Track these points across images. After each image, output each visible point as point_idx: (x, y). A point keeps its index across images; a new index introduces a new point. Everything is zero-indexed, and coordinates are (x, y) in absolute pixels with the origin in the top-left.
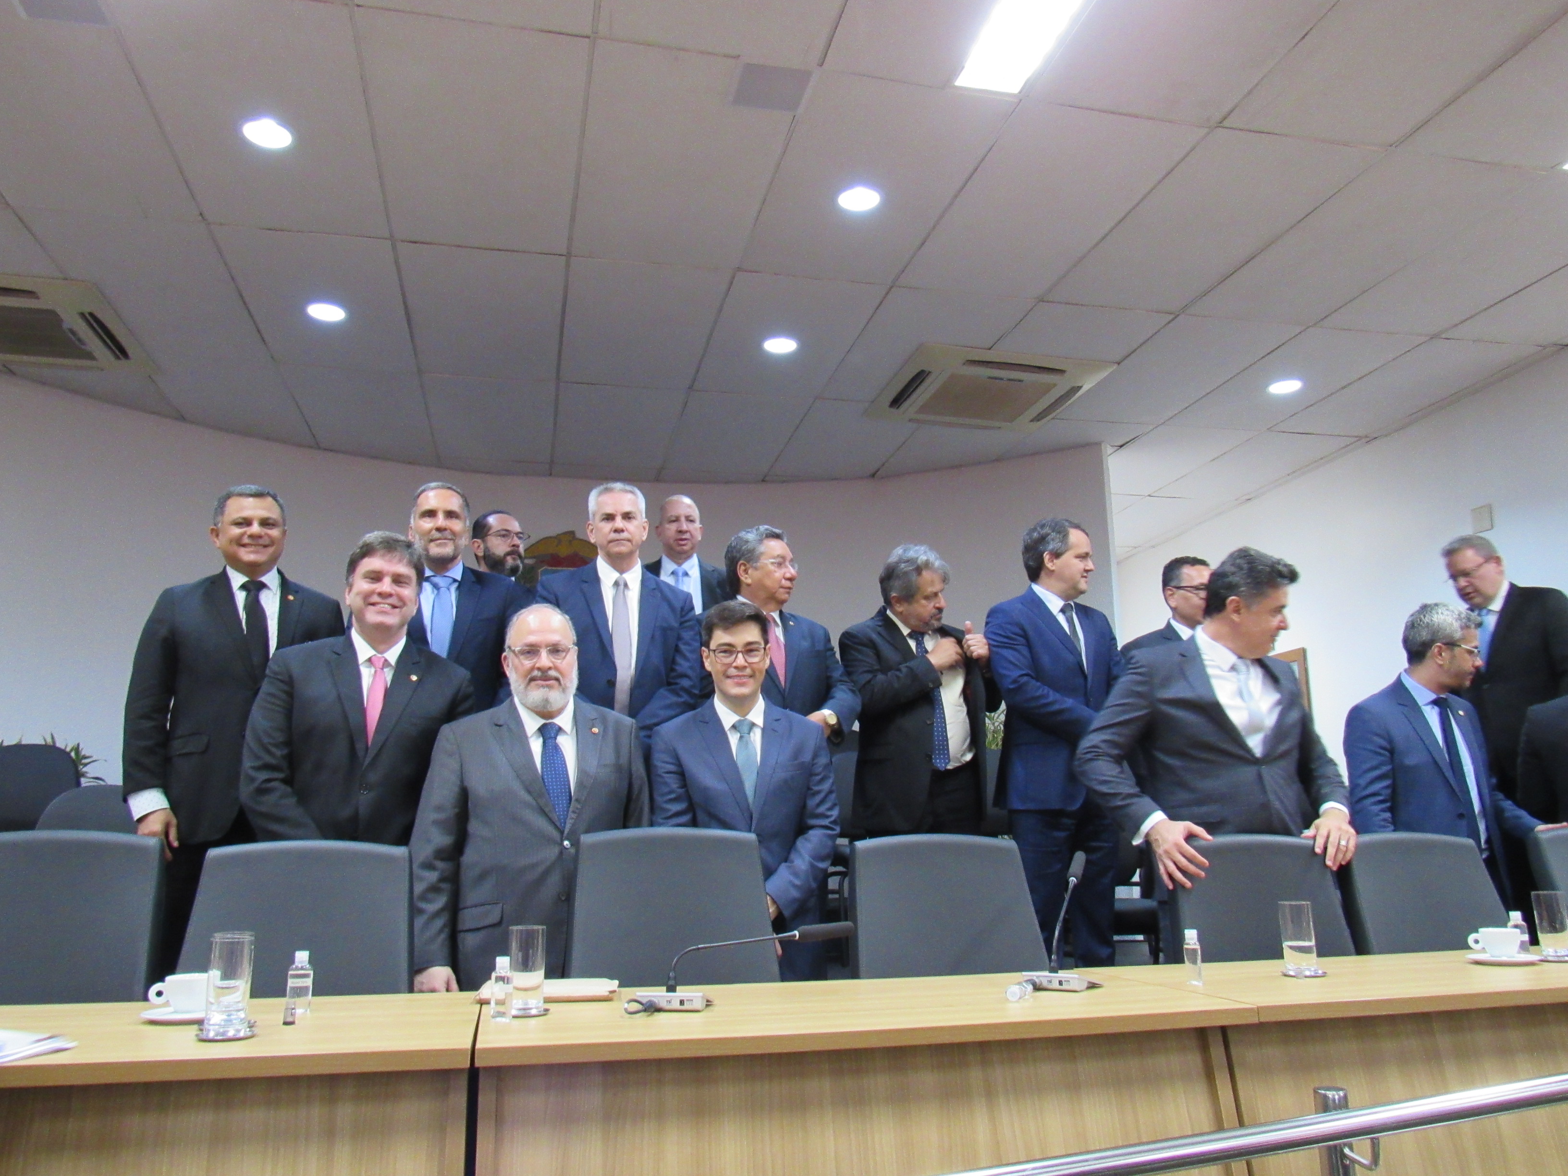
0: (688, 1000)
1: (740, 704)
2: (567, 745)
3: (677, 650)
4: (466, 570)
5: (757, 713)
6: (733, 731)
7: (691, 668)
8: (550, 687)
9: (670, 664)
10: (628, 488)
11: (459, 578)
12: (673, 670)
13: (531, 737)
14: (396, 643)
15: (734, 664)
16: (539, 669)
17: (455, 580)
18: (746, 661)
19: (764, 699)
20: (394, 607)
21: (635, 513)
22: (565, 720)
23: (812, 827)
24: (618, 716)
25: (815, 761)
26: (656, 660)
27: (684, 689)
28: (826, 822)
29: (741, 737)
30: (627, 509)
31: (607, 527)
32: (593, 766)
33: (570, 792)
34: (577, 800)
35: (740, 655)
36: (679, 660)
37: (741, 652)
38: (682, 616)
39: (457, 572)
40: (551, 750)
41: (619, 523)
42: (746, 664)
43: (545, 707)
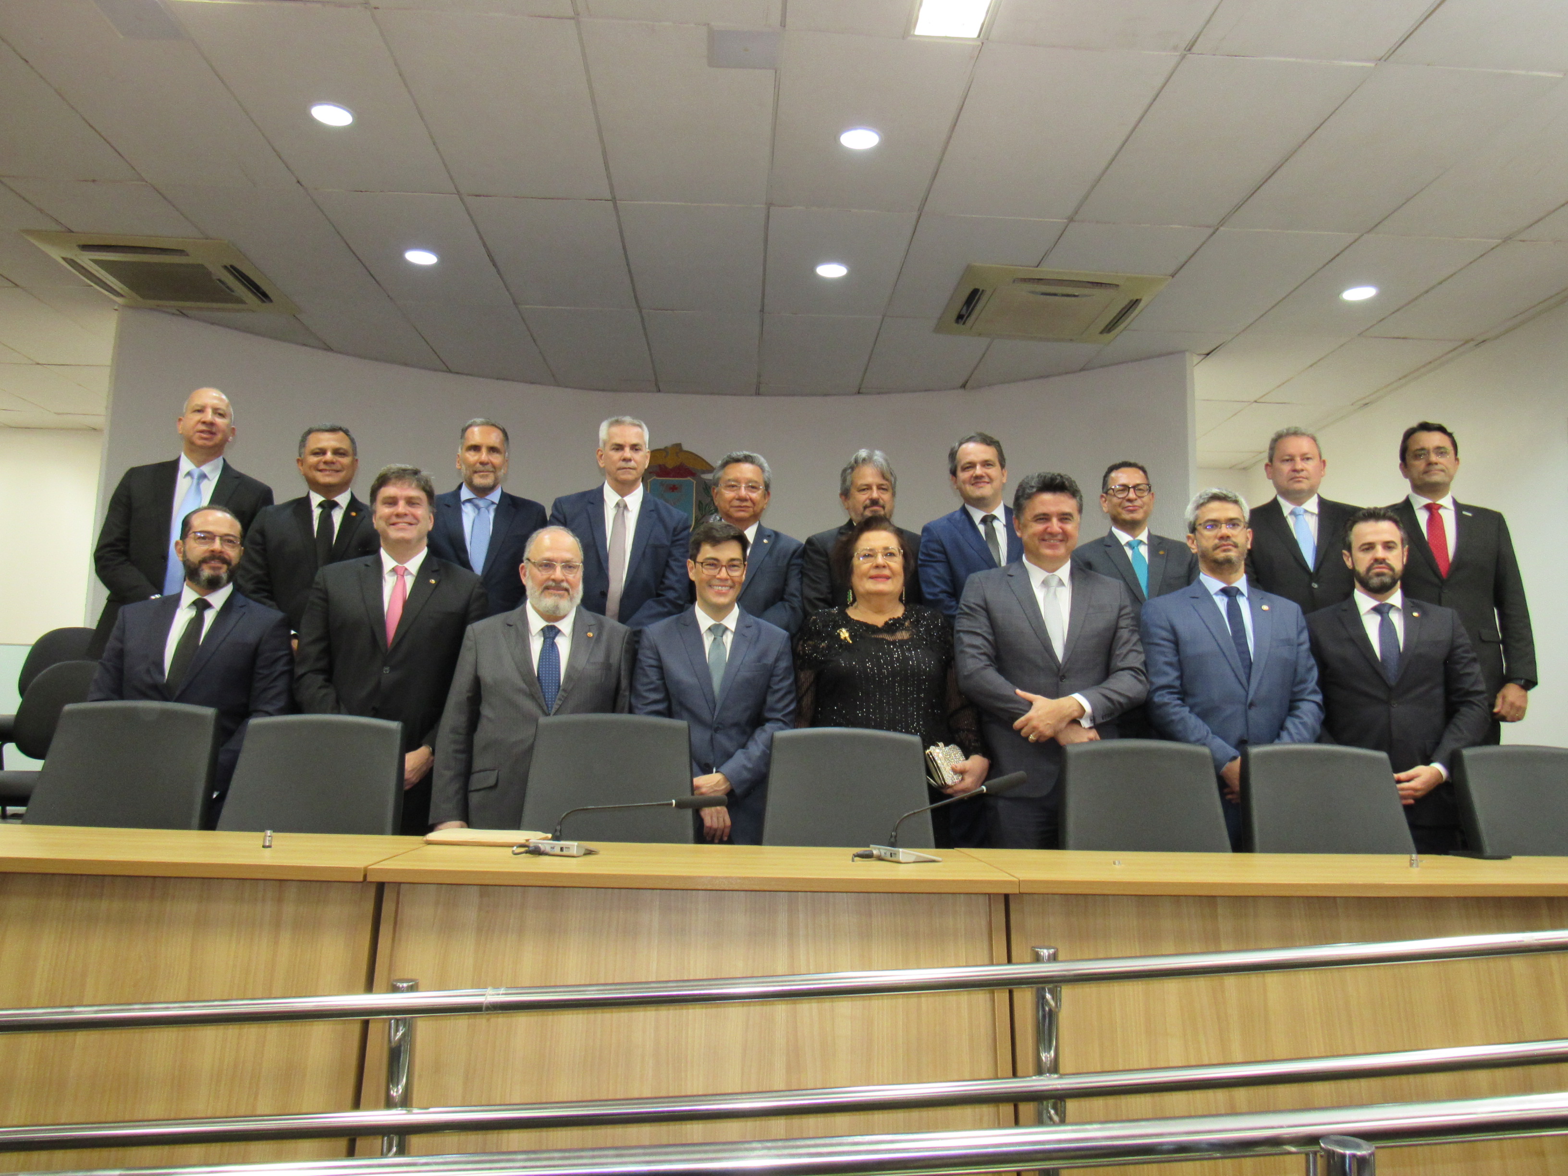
0: (566, 848)
1: (717, 611)
2: (564, 645)
3: (667, 565)
4: (504, 495)
5: (731, 621)
6: (709, 633)
7: (678, 581)
8: (561, 596)
9: (660, 578)
10: (636, 422)
11: (497, 501)
12: (662, 583)
13: (535, 635)
14: (417, 553)
15: (718, 576)
16: (554, 580)
17: (493, 503)
18: (728, 574)
19: (739, 607)
21: (641, 446)
22: (566, 626)
23: (768, 720)
24: (610, 620)
25: (777, 664)
26: (645, 572)
27: (669, 601)
28: (779, 716)
29: (715, 639)
30: (635, 441)
31: (616, 455)
32: (582, 662)
33: (560, 683)
34: (564, 690)
35: (724, 569)
36: (669, 574)
37: (725, 566)
38: (674, 535)
39: (495, 497)
40: (550, 648)
41: (628, 453)
42: (728, 577)
43: (554, 612)
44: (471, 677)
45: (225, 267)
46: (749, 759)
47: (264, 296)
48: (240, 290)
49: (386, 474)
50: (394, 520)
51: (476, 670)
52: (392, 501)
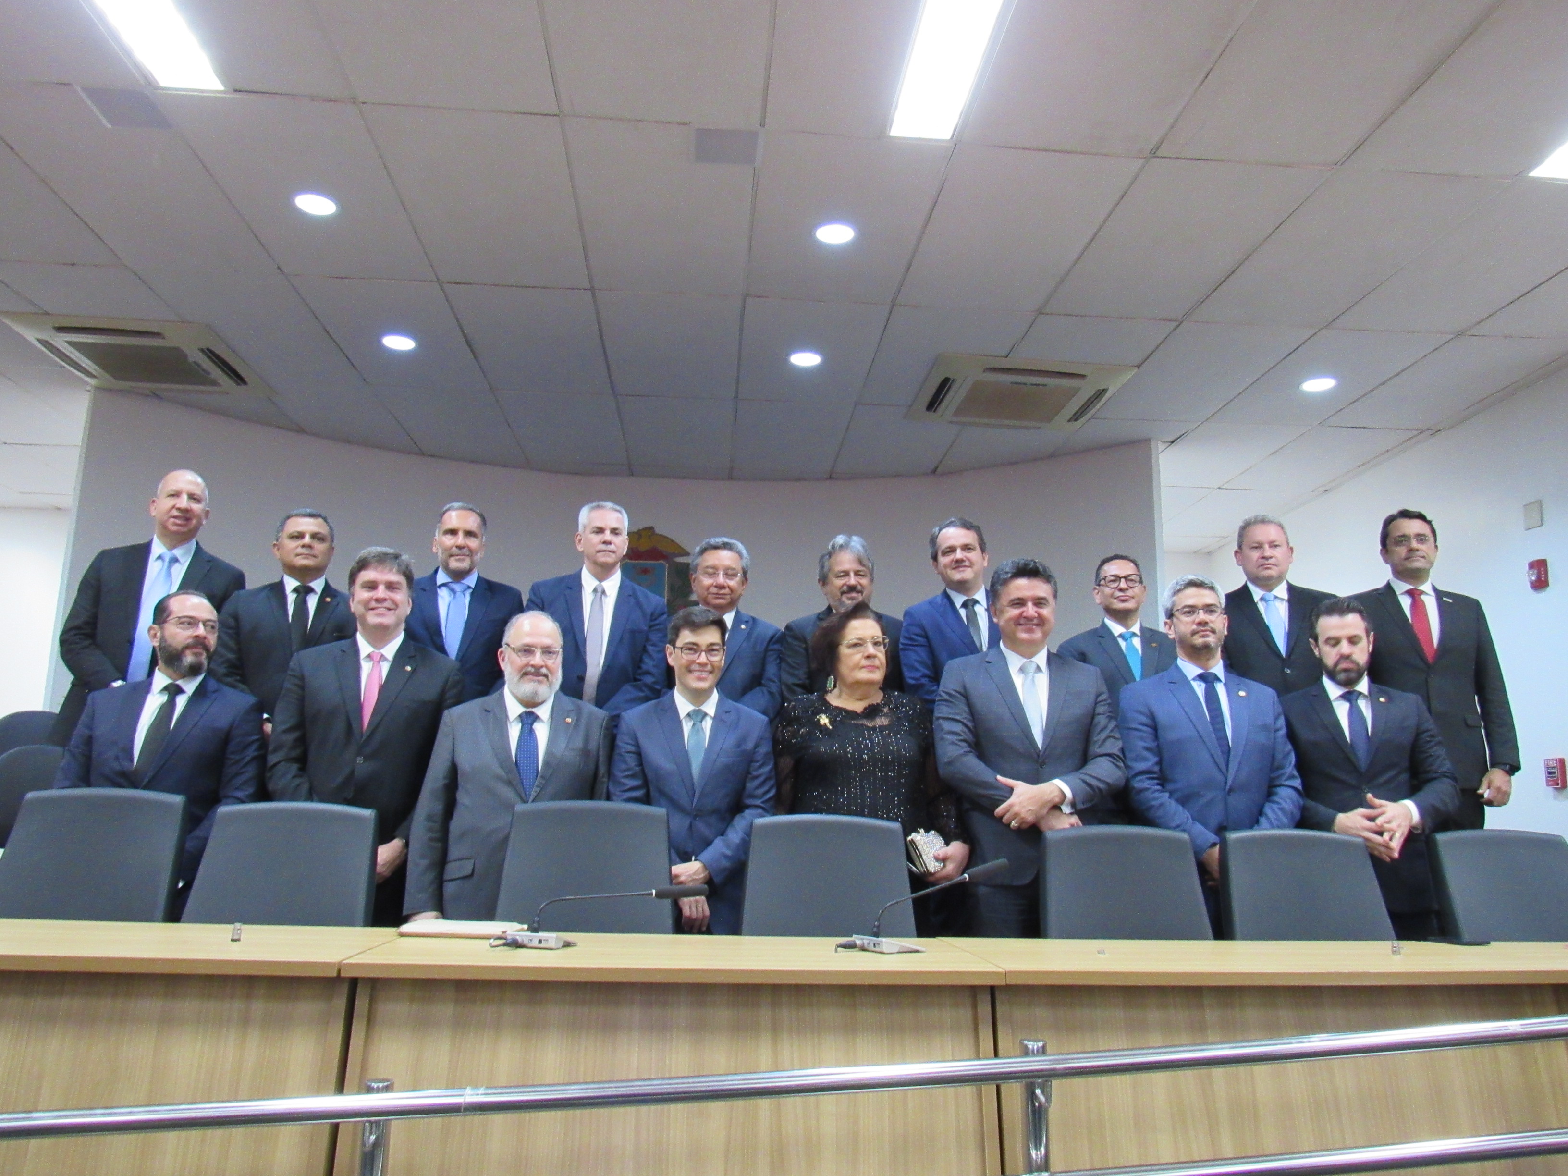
1: (699, 696)
2: (542, 732)
3: (645, 650)
4: (480, 579)
5: (710, 706)
6: (688, 719)
7: (654, 666)
8: (540, 682)
9: (637, 663)
10: (618, 508)
11: (473, 585)
12: (640, 667)
13: (513, 722)
14: (394, 638)
15: (698, 661)
16: (533, 666)
17: (469, 587)
18: (708, 659)
20: (389, 609)
21: (621, 530)
22: (544, 712)
23: (748, 807)
24: (589, 707)
25: (757, 750)
26: (624, 656)
27: (646, 685)
28: (758, 802)
29: (694, 724)
30: (615, 525)
31: (596, 539)
32: (561, 747)
33: (537, 769)
34: (542, 777)
35: (703, 654)
36: (647, 660)
37: (705, 651)
38: (652, 620)
39: (471, 581)
40: (528, 734)
41: (608, 536)
42: (708, 662)
43: (533, 698)
44: (448, 764)
45: (202, 350)
46: (728, 846)
47: (239, 379)
48: (216, 373)
49: (366, 558)
50: (373, 604)
51: (453, 758)
52: (372, 586)
